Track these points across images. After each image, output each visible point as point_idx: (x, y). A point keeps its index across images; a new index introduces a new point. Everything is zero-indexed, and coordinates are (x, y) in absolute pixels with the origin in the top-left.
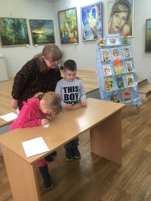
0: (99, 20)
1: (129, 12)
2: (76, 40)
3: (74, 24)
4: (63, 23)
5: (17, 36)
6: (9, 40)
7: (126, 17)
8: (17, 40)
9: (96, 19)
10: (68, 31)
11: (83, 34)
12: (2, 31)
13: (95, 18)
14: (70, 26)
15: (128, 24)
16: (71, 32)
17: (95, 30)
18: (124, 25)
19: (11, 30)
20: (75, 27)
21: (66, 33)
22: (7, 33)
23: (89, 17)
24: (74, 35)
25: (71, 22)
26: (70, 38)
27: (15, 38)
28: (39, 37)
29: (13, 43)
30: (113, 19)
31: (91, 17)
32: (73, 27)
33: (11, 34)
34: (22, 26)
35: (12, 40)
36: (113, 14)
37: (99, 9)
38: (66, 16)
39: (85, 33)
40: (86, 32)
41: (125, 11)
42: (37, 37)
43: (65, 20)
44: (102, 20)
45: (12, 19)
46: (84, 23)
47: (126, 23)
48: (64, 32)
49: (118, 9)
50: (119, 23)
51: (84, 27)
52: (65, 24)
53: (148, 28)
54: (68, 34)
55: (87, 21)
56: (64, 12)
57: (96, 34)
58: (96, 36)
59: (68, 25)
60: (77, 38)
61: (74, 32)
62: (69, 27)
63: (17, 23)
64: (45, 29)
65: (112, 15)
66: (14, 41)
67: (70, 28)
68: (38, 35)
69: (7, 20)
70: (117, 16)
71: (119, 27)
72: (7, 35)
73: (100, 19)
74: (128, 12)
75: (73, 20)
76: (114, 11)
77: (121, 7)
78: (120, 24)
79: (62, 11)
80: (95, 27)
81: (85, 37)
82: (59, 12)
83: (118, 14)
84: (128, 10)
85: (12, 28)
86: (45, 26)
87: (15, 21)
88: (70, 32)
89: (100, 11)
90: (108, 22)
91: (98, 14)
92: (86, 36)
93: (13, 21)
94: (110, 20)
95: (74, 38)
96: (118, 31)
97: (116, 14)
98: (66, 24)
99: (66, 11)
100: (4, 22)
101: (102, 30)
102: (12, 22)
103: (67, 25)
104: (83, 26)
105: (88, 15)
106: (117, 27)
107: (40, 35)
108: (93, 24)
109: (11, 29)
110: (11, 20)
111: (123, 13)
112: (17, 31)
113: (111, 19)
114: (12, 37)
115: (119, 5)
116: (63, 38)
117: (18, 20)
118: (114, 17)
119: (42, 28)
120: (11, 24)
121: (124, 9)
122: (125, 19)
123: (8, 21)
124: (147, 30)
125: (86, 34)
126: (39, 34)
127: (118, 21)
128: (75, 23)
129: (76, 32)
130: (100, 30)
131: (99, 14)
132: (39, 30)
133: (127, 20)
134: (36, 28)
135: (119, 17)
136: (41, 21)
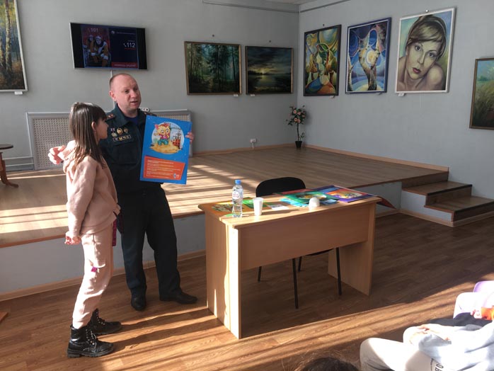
0: (381, 55)
1: (443, 42)
2: (332, 90)
3: (332, 58)
4: (312, 55)
5: (218, 76)
6: (203, 82)
7: (435, 52)
8: (217, 84)
9: (377, 52)
10: (320, 71)
11: (349, 79)
12: (193, 66)
13: (375, 50)
14: (325, 62)
15: (439, 66)
16: (326, 74)
17: (371, 73)
18: (430, 68)
19: (208, 65)
20: (333, 63)
21: (316, 75)
22: (200, 71)
23: (362, 47)
24: (331, 80)
25: (328, 53)
26: (322, 85)
27: (214, 80)
28: (261, 80)
29: (210, 90)
30: (409, 54)
31: (367, 48)
32: (330, 63)
33: (208, 73)
34: (231, 59)
35: (208, 83)
36: (411, 44)
37: (384, 33)
38: (318, 41)
39: (352, 77)
40: (354, 75)
41: (434, 40)
42: (256, 80)
43: (316, 50)
44: (387, 53)
45: (213, 45)
46: (351, 58)
47: (435, 64)
48: (313, 72)
49: (421, 35)
50: (421, 62)
51: (351, 66)
52: (315, 57)
53: (479, 76)
54: (319, 77)
55: (358, 54)
56: (316, 34)
57: (373, 82)
58: (373, 85)
59: (321, 59)
60: (336, 86)
61: (332, 74)
62: (323, 63)
63: (221, 52)
64: (273, 64)
65: (408, 46)
66: (211, 85)
67: (325, 65)
68: (258, 77)
69: (204, 46)
70: (419, 48)
71: (421, 70)
72: (201, 74)
73: (383, 53)
74: (440, 41)
75: (331, 50)
76: (413, 37)
77: (427, 32)
78: (423, 64)
79: (313, 32)
80: (372, 67)
81: (352, 86)
82: (306, 34)
83: (420, 45)
84: (439, 39)
85: (212, 61)
86: (275, 60)
87: (218, 49)
88: (323, 72)
89: (385, 36)
90: (400, 59)
91: (381, 42)
92: (352, 84)
93: (215, 49)
94: (404, 55)
95: (330, 86)
96: (418, 79)
97: (417, 44)
98: (317, 57)
99: (320, 32)
100: (199, 50)
101: (385, 73)
102: (213, 50)
103: (319, 59)
104: (350, 63)
105: (361, 42)
106: (417, 71)
107: (263, 76)
108: (370, 60)
109: (209, 63)
110: (210, 47)
111: (430, 42)
112: (219, 68)
113: (407, 54)
114: (209, 78)
115: (424, 25)
116: (308, 83)
117: (224, 46)
118: (413, 50)
119: (268, 64)
120: (210, 53)
121: (433, 36)
122: (434, 56)
123: (205, 49)
124: (477, 82)
125: (354, 79)
126: (261, 74)
127: (420, 59)
128: (336, 57)
129: (335, 74)
130: (382, 74)
131: (383, 41)
132: (261, 67)
133: (438, 57)
134: (256, 63)
135: (423, 50)
136: (268, 50)
